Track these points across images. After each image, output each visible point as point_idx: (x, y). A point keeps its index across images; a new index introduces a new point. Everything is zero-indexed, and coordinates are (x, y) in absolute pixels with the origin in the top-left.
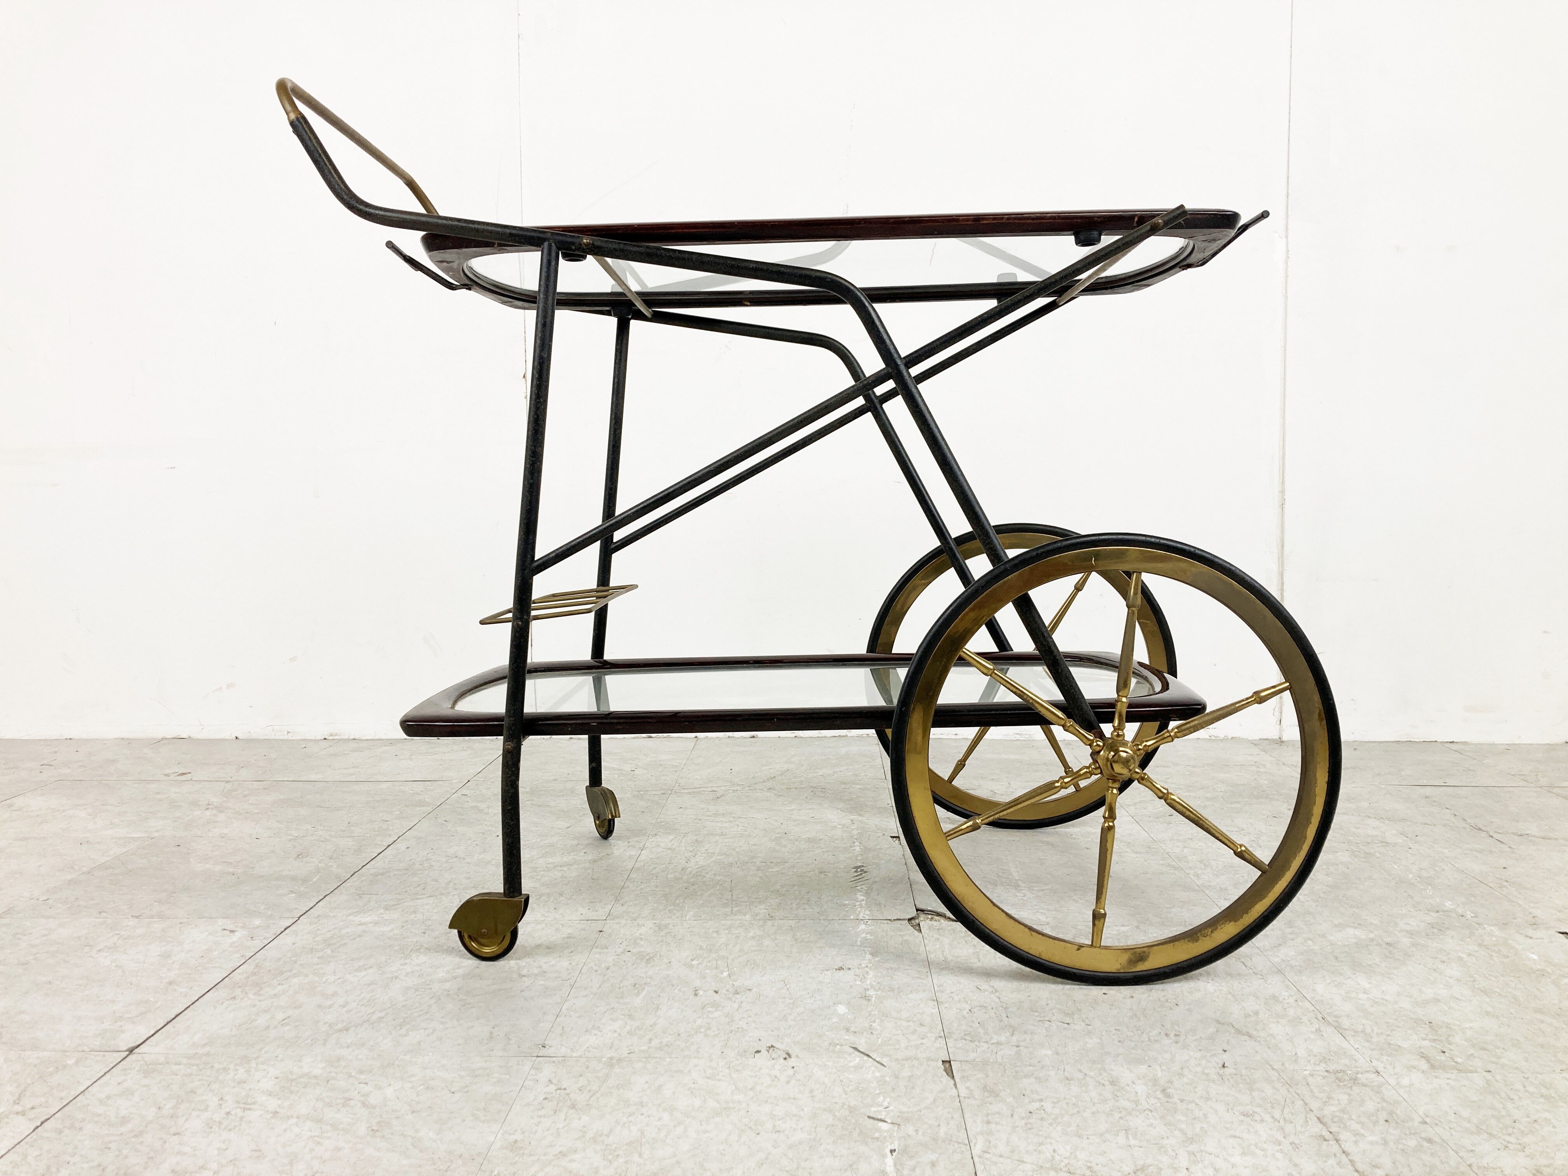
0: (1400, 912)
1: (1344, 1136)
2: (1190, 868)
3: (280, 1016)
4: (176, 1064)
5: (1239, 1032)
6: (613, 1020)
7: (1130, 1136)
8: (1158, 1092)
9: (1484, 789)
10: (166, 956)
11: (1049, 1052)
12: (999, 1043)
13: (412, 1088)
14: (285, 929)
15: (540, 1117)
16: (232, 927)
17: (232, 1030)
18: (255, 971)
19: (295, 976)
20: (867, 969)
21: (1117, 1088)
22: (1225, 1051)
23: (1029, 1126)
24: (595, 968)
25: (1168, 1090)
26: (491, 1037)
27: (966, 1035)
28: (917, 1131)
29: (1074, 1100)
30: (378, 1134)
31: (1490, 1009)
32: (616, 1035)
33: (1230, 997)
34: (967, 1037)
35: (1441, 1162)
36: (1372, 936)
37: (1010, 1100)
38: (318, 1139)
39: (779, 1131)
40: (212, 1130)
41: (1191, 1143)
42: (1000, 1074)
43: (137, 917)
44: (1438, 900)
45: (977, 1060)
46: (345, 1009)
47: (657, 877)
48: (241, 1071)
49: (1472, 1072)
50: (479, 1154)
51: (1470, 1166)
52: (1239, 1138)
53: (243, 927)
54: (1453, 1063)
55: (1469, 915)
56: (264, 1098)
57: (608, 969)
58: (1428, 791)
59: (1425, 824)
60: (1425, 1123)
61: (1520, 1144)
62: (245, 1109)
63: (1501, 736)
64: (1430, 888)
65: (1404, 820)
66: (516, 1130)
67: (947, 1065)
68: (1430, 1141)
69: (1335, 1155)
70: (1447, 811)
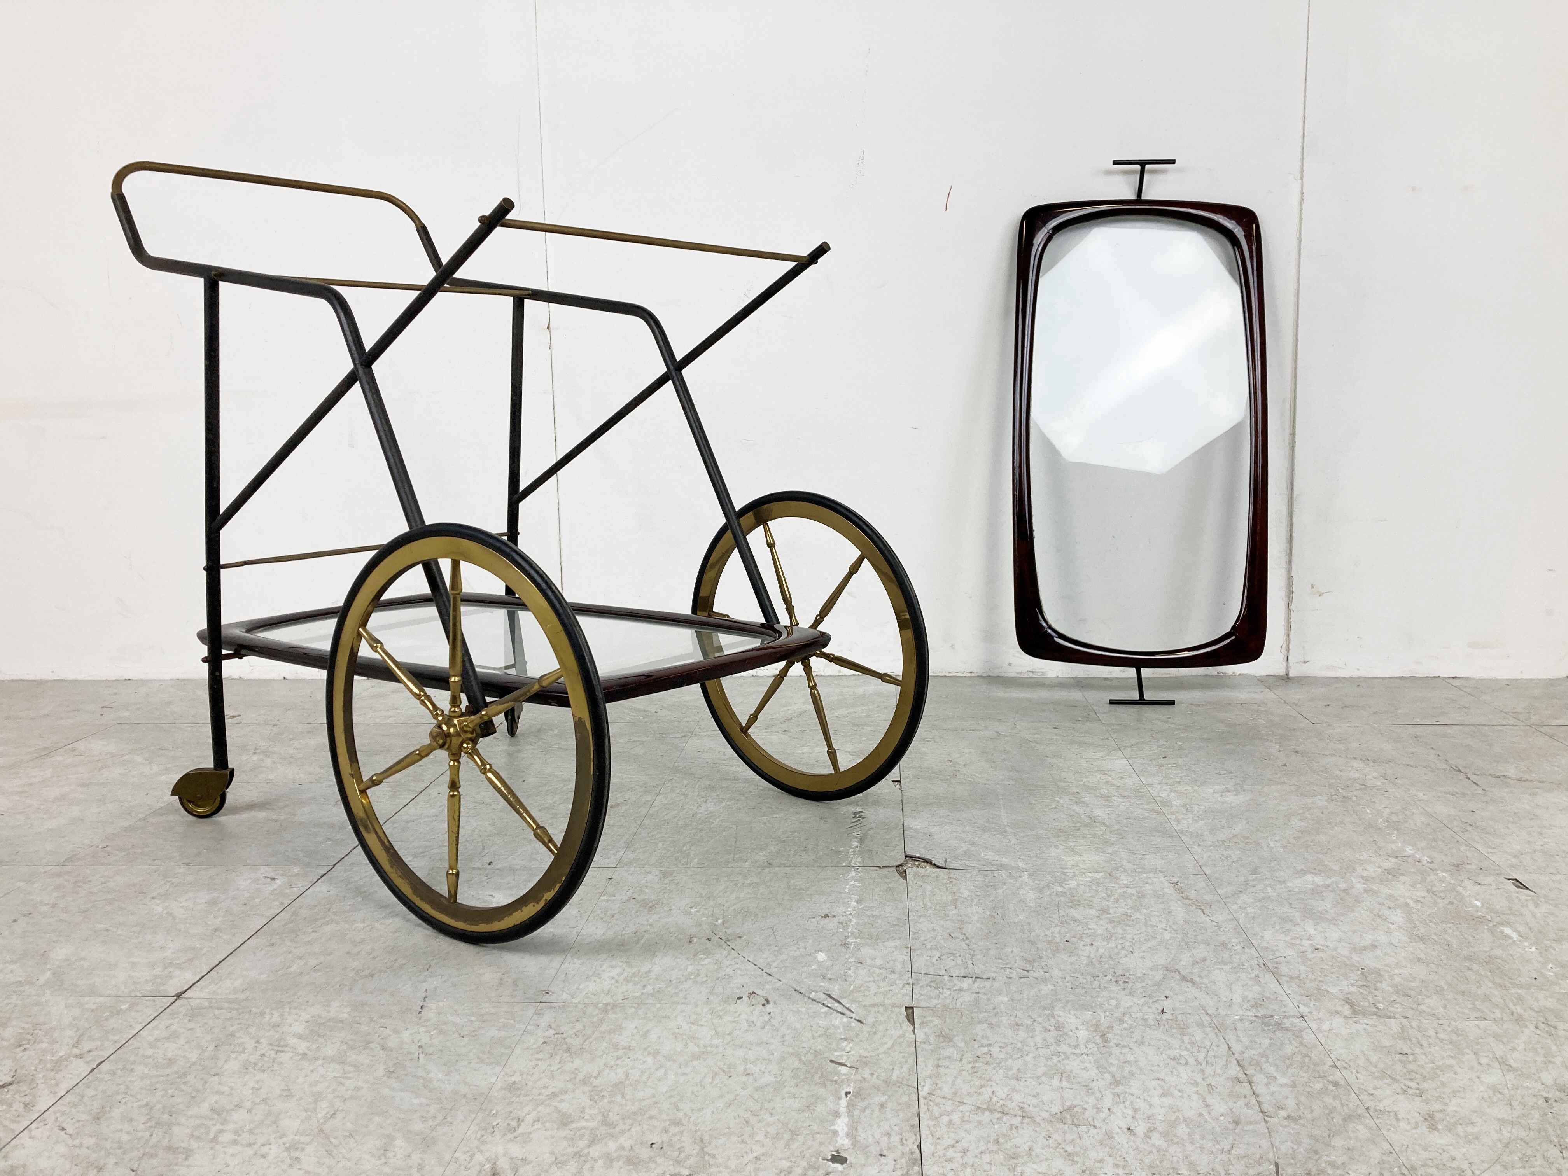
0: (1361, 858)
1: (1259, 1078)
2: (1173, 813)
3: (313, 962)
4: (218, 1009)
5: (1184, 978)
6: (612, 967)
7: (1064, 1079)
8: (1097, 1037)
9: (1474, 728)
10: (213, 903)
11: (1005, 999)
12: (961, 990)
13: (426, 1032)
14: (321, 877)
15: (538, 1060)
16: (272, 875)
17: (269, 976)
18: (292, 918)
19: (327, 924)
20: (851, 917)
21: (1061, 1033)
22: (1167, 997)
23: (975, 1070)
24: (602, 915)
25: (1107, 1036)
26: (501, 983)
27: (932, 982)
28: (872, 1074)
29: (1020, 1045)
30: (393, 1075)
31: (1422, 956)
32: (613, 981)
33: (1183, 944)
34: (933, 985)
35: (1342, 1105)
36: (1329, 881)
37: (962, 1045)
38: (340, 1080)
39: (749, 1074)
40: (248, 1071)
41: (1118, 1085)
42: (956, 1020)
43: (188, 864)
44: (1400, 845)
45: (938, 1006)
46: (371, 956)
47: (668, 823)
48: (276, 1014)
49: (1390, 1017)
50: (481, 1094)
51: (1367, 1109)
52: (1162, 1080)
53: (282, 875)
54: (1375, 1009)
55: (1426, 859)
56: (295, 1041)
57: (613, 917)
58: (1418, 730)
59: (1408, 765)
60: (1336, 1067)
61: (1418, 1089)
62: (277, 1051)
63: (1504, 671)
64: (1395, 832)
65: (1388, 761)
66: (515, 1072)
67: (910, 1011)
68: (1336, 1084)
69: (1245, 1097)
70: (1432, 752)
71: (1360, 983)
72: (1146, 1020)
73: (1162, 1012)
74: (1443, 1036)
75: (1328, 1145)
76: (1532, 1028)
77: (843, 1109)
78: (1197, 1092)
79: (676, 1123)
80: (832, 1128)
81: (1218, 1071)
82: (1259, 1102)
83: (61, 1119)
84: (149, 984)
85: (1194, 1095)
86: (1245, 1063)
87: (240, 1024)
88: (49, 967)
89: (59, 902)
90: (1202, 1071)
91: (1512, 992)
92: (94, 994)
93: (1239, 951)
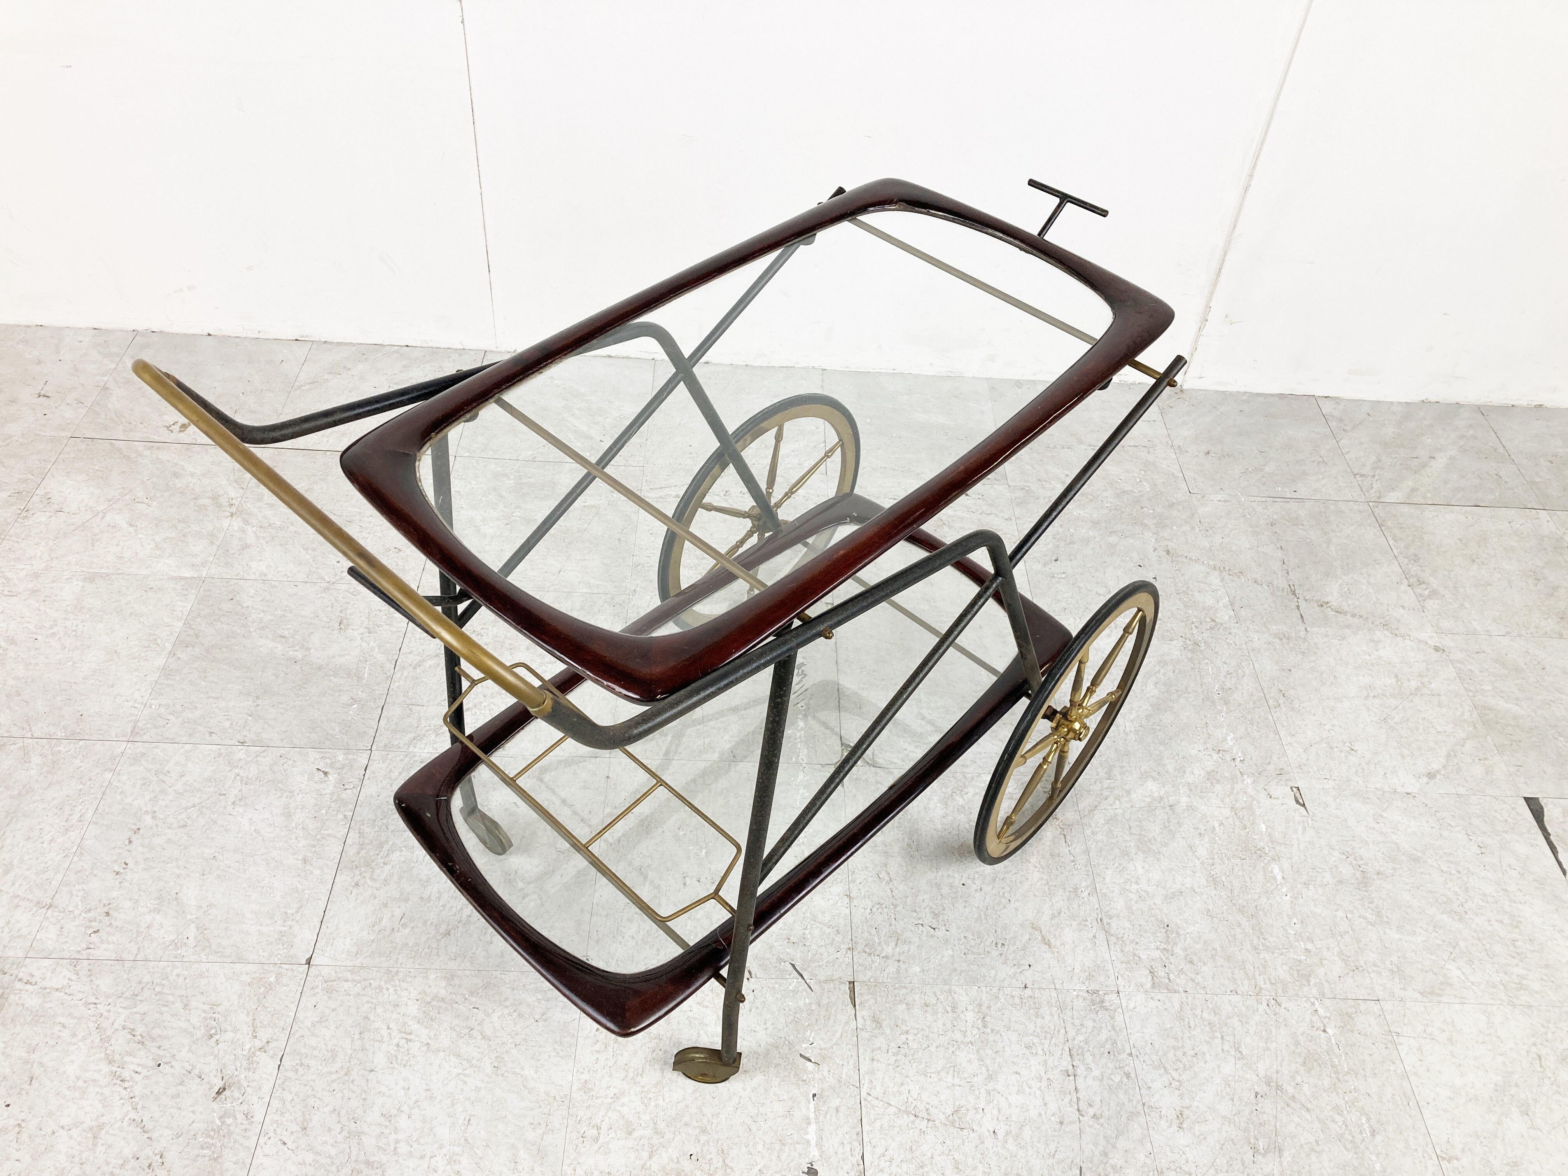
0: (1192, 752)
1: (1081, 1070)
3: (398, 912)
4: (345, 980)
5: (1043, 939)
7: (955, 1074)
8: (980, 1021)
9: (1322, 507)
10: (287, 814)
11: (918, 969)
12: (887, 957)
14: (366, 770)
15: (597, 1053)
16: (323, 766)
17: (369, 933)
18: (361, 841)
21: (955, 1015)
22: (1030, 966)
23: (897, 1063)
25: (986, 1018)
27: (866, 945)
28: (829, 1072)
29: (927, 1031)
30: (499, 1071)
31: (1211, 907)
34: (867, 949)
35: (1129, 1101)
36: (1163, 791)
37: (888, 1031)
41: (990, 1081)
42: (884, 999)
44: (1224, 730)
45: (871, 980)
48: (391, 989)
49: (1176, 992)
50: (566, 1096)
51: (1144, 1105)
52: (1019, 1073)
53: (332, 766)
54: (1167, 981)
55: (1239, 756)
56: (416, 1026)
58: (1276, 509)
59: (1255, 581)
60: (1131, 1057)
61: (1179, 1081)
62: (407, 1040)
64: (1225, 708)
65: (1241, 574)
67: (852, 988)
68: (1128, 1075)
69: (1070, 1092)
70: (1280, 554)
71: (1163, 946)
72: (1013, 997)
73: (1025, 987)
74: (1205, 1015)
75: (1114, 1147)
76: (1265, 1004)
77: (812, 1116)
78: (1039, 1089)
79: (704, 1131)
80: (806, 1137)
81: (1056, 1063)
82: (1078, 1098)
83: (279, 1131)
84: (281, 947)
85: (1038, 1092)
86: (1074, 1052)
87: (368, 1002)
88: (189, 917)
89: (156, 809)
90: (1046, 1062)
91: (1262, 956)
92: (240, 960)
93: (1086, 899)
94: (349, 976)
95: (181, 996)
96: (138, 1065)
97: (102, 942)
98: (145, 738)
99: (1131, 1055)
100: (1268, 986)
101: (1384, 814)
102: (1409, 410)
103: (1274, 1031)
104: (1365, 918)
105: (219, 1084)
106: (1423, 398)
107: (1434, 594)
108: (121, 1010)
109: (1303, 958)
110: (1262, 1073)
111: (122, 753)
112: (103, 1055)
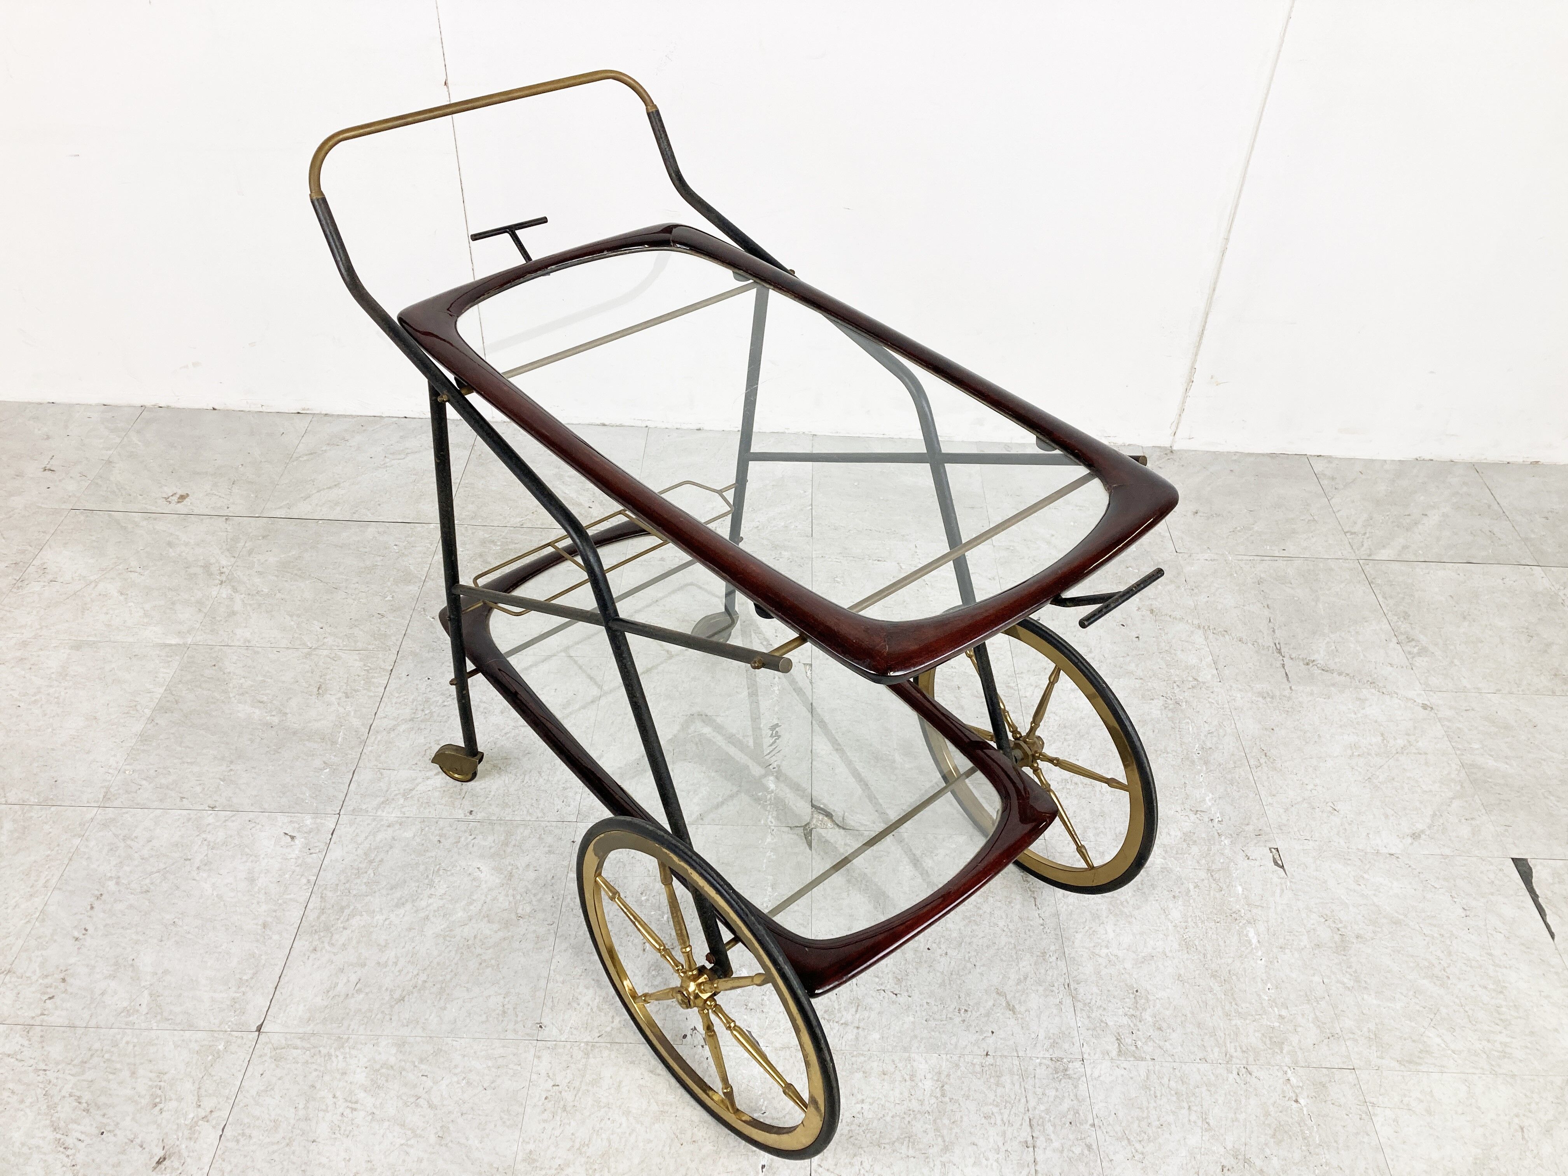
1: (1041, 1141)
3: (353, 977)
4: (294, 1048)
5: (1008, 1005)
8: (938, 1090)
9: (1310, 565)
10: (251, 878)
11: (877, 1036)
13: (458, 1082)
14: (333, 834)
15: (544, 1121)
16: (291, 831)
17: (323, 999)
18: (322, 906)
19: (353, 914)
21: (913, 1083)
22: (992, 1032)
25: (945, 1087)
26: (504, 1011)
30: (443, 1142)
31: (1182, 972)
38: (406, 1148)
41: (946, 1152)
43: (213, 808)
44: (1203, 790)
46: (397, 968)
48: (340, 1057)
49: (1142, 1059)
50: (509, 1167)
52: (976, 1144)
53: (299, 830)
54: (1134, 1048)
55: (1218, 816)
56: (363, 1094)
58: (1263, 568)
59: (1240, 640)
62: (352, 1109)
64: (1204, 768)
65: (1225, 632)
66: (530, 1138)
68: (1090, 1147)
69: (1028, 1165)
70: (1266, 612)
71: (1132, 1012)
72: (973, 1065)
73: (987, 1055)
74: (1172, 1084)
76: (1235, 1072)
81: (1015, 1134)
84: (232, 1013)
85: (995, 1164)
86: (1034, 1122)
87: (316, 1070)
88: (143, 984)
89: (120, 874)
90: (1004, 1133)
91: (1233, 1022)
92: (191, 1027)
93: (1054, 964)
94: (299, 1043)
95: (128, 1064)
96: (82, 1133)
97: (56, 1008)
98: (116, 804)
99: (1093, 1125)
100: (1239, 1054)
101: (1366, 876)
102: (1402, 468)
103: (1243, 1101)
104: (1343, 983)
105: (161, 1153)
106: (1417, 456)
107: (1423, 651)
108: (69, 1077)
109: (1276, 1024)
110: (1229, 1146)
111: (92, 819)
112: (48, 1122)
